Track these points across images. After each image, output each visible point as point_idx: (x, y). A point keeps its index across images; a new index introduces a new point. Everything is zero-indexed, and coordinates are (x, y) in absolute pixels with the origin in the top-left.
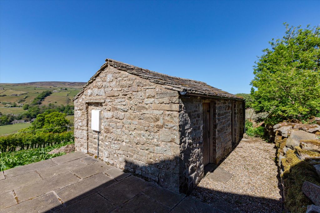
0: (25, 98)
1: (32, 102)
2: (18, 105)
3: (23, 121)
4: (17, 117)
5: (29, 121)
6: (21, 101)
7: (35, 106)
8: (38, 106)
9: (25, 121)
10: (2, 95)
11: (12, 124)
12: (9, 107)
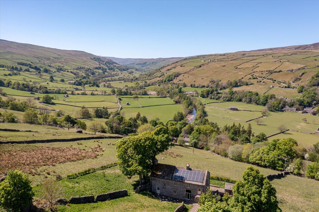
0: (301, 76)
1: (308, 82)
2: (293, 85)
3: (294, 109)
4: (289, 102)
5: (301, 111)
6: (297, 80)
7: (311, 89)
8: (315, 90)
9: (297, 110)
10: (277, 70)
11: (283, 111)
12: (283, 87)
